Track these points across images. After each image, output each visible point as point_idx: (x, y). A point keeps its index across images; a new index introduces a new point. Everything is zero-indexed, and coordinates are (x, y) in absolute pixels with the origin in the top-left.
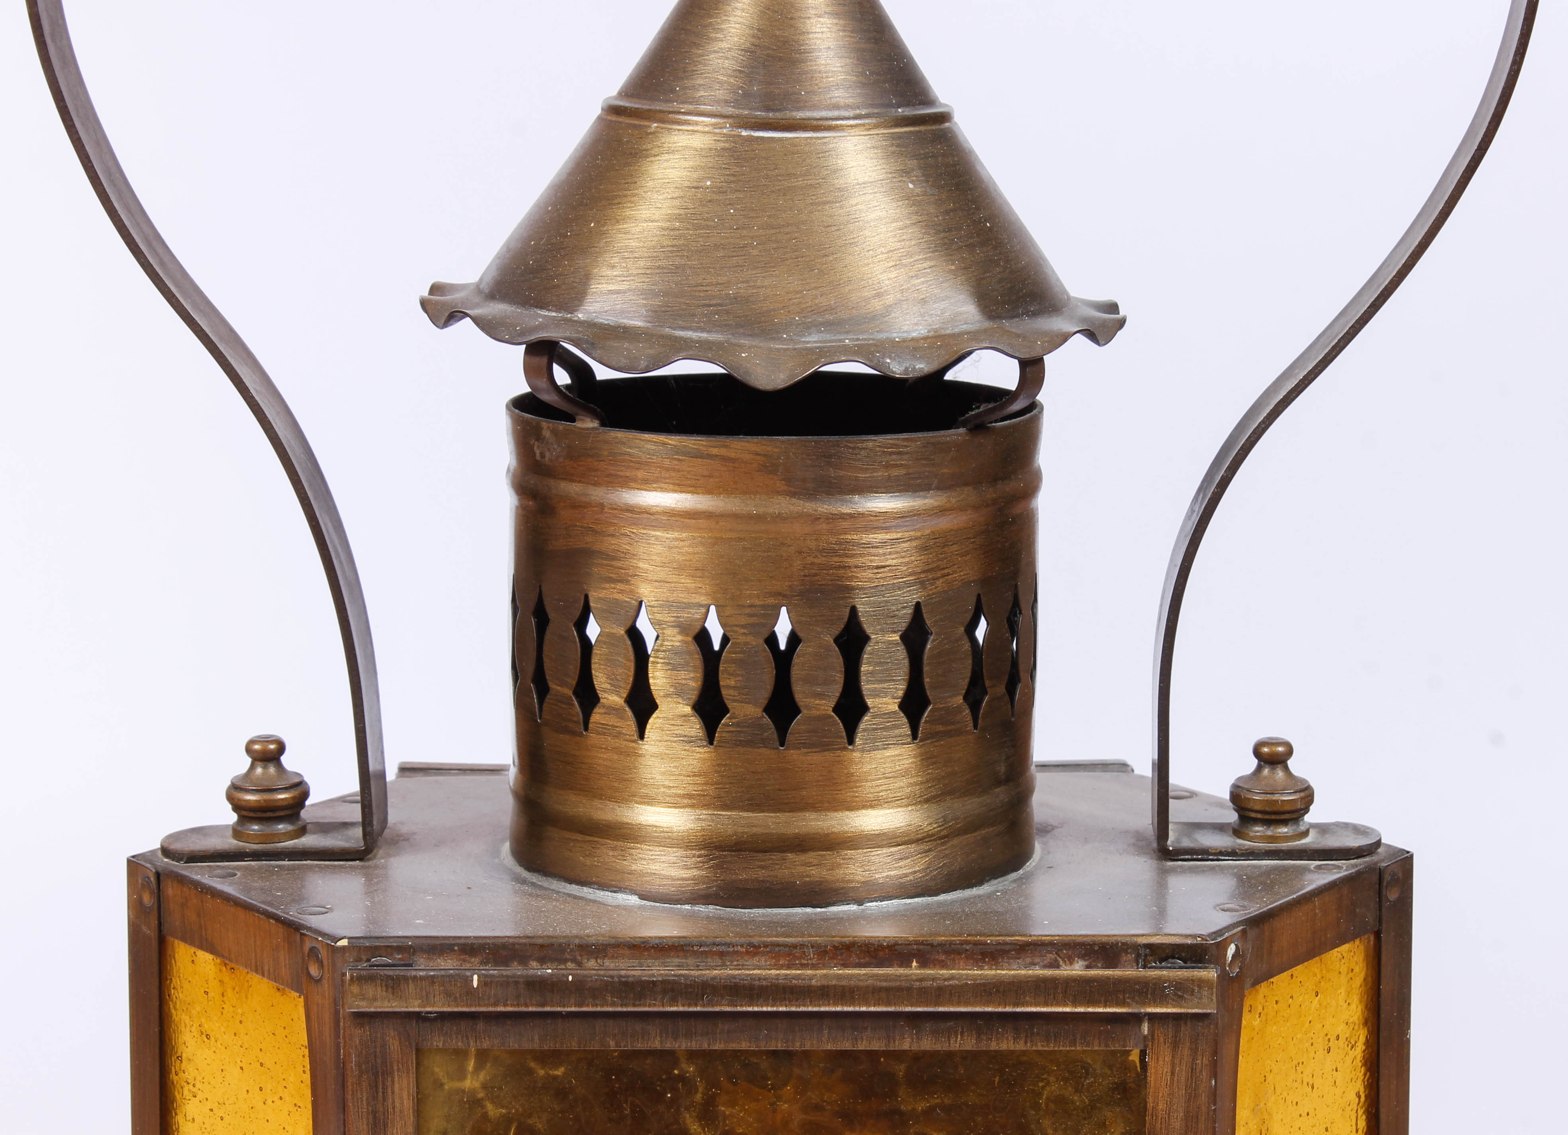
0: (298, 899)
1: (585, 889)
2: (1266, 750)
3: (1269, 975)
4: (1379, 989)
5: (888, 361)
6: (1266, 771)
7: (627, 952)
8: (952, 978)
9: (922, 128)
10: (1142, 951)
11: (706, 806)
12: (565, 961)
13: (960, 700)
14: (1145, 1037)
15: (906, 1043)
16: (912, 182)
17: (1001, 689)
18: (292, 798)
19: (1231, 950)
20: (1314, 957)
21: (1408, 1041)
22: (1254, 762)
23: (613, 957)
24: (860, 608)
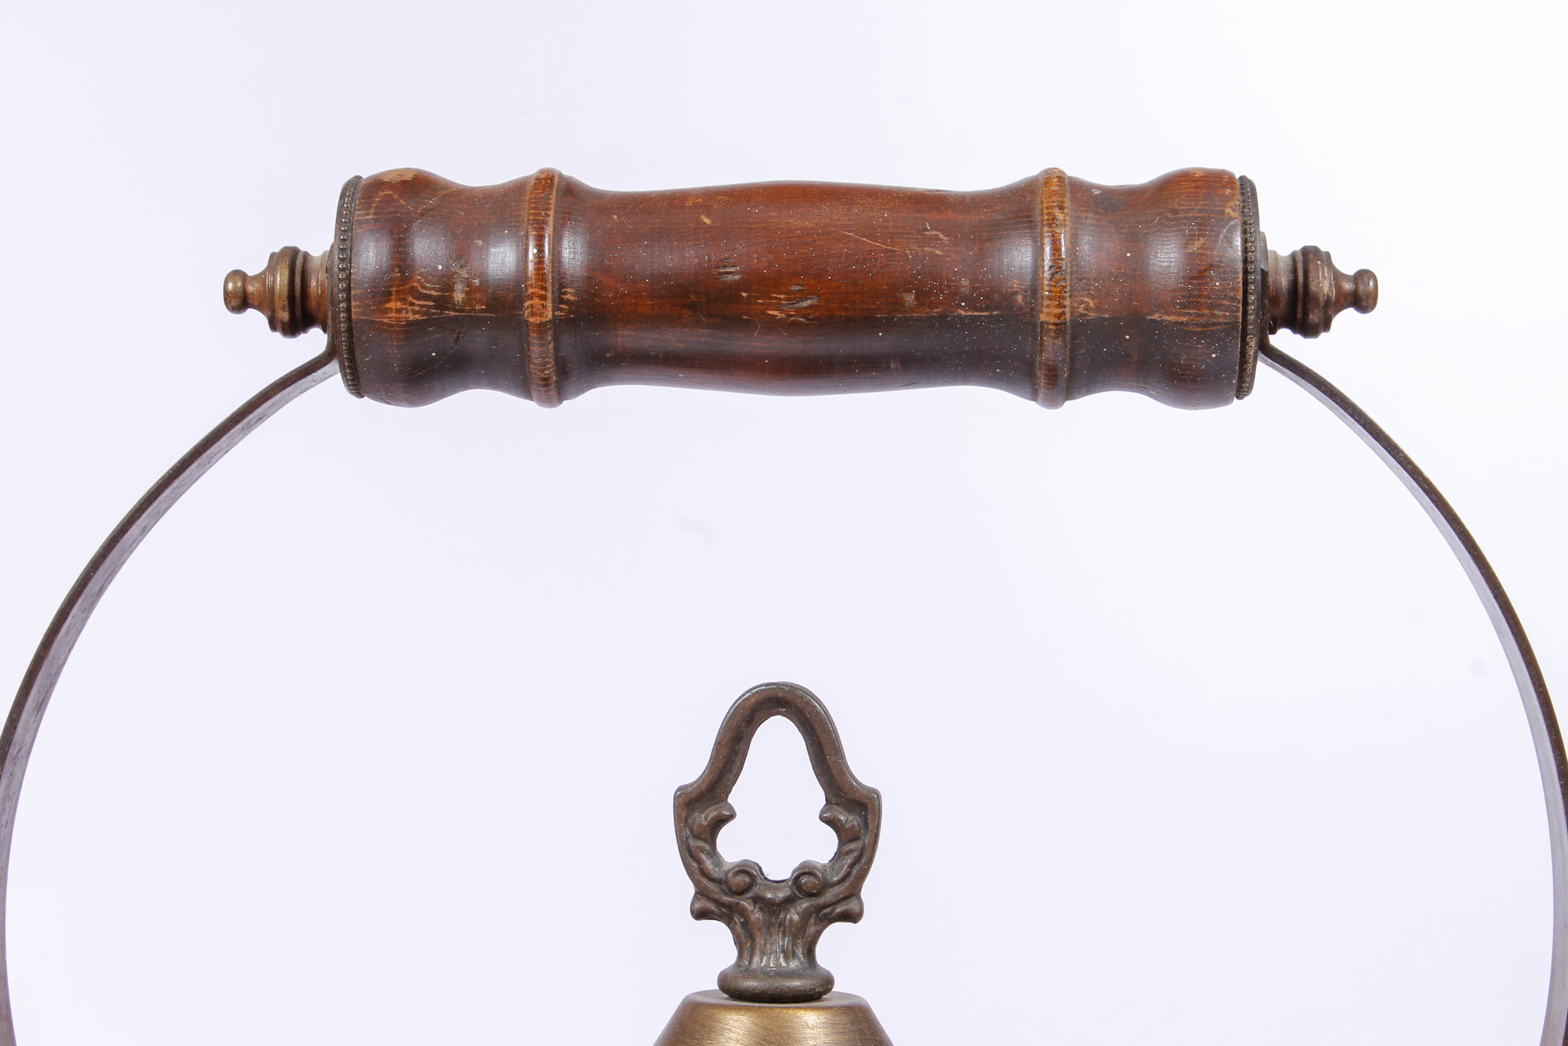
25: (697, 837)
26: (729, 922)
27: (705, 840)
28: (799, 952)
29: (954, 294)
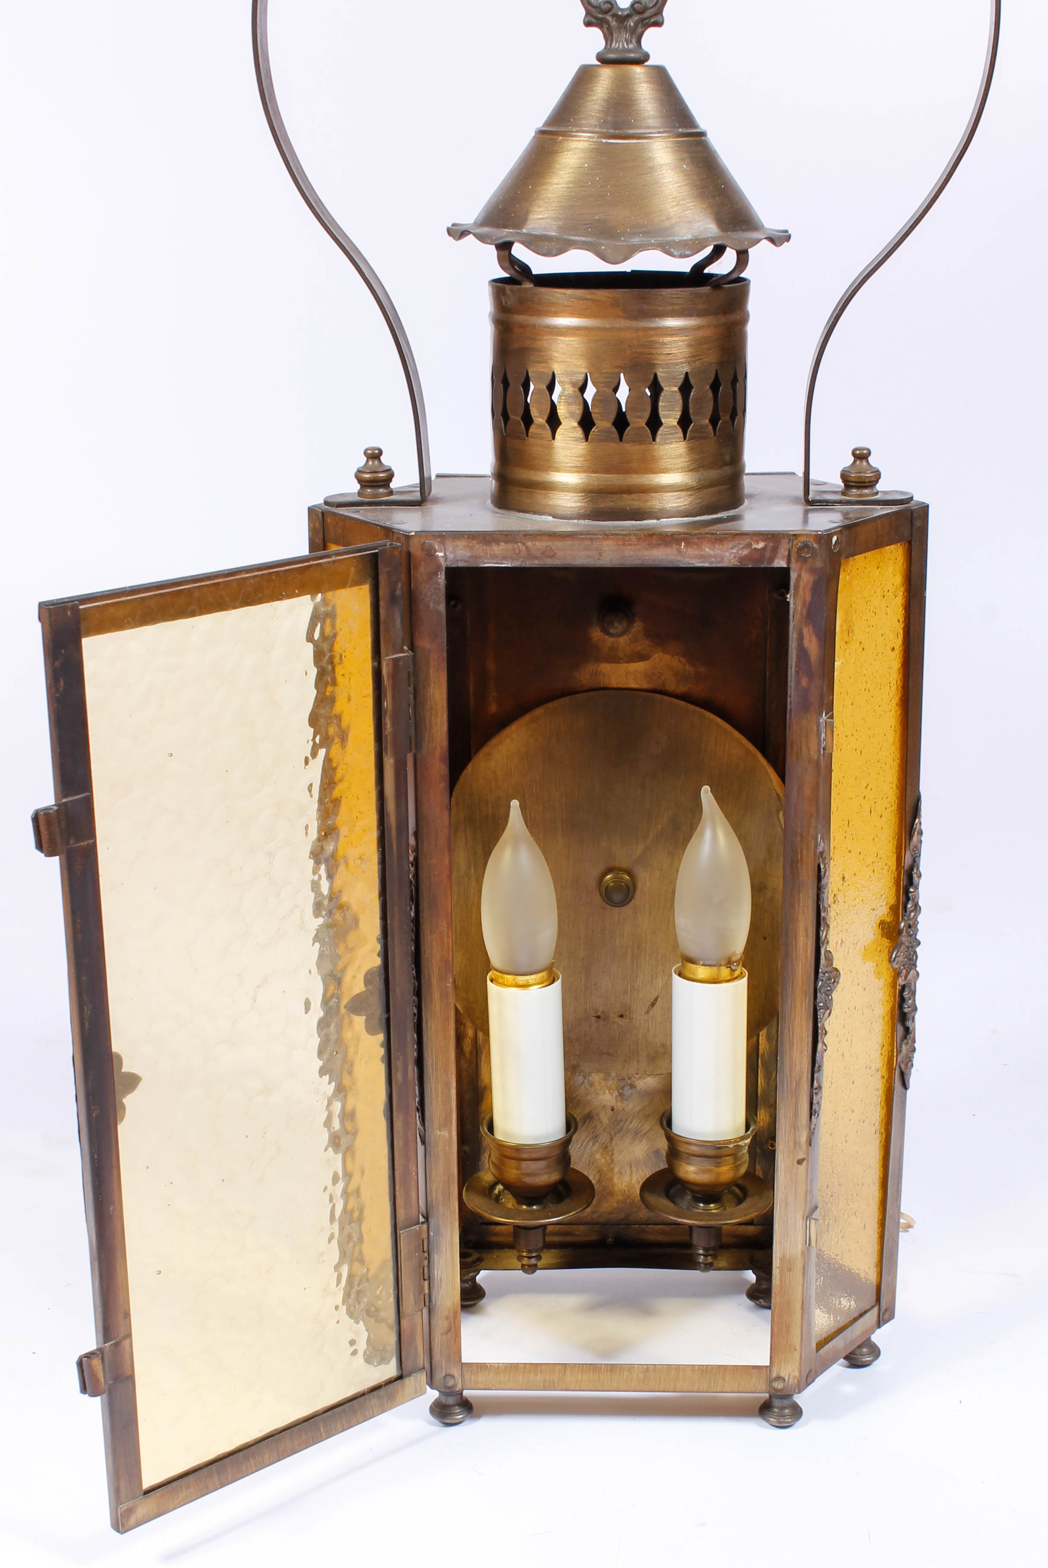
0: (392, 520)
1: (527, 514)
2: (858, 452)
3: (853, 555)
4: (910, 569)
5: (672, 250)
7: (546, 538)
9: (691, 139)
10: (791, 538)
11: (585, 472)
12: (517, 543)
13: (707, 421)
16: (685, 164)
17: (728, 418)
18: (387, 476)
19: (835, 539)
20: (877, 548)
21: (925, 597)
22: (852, 459)
23: (540, 541)
24: (659, 374)
26: (601, 28)
28: (634, 41)
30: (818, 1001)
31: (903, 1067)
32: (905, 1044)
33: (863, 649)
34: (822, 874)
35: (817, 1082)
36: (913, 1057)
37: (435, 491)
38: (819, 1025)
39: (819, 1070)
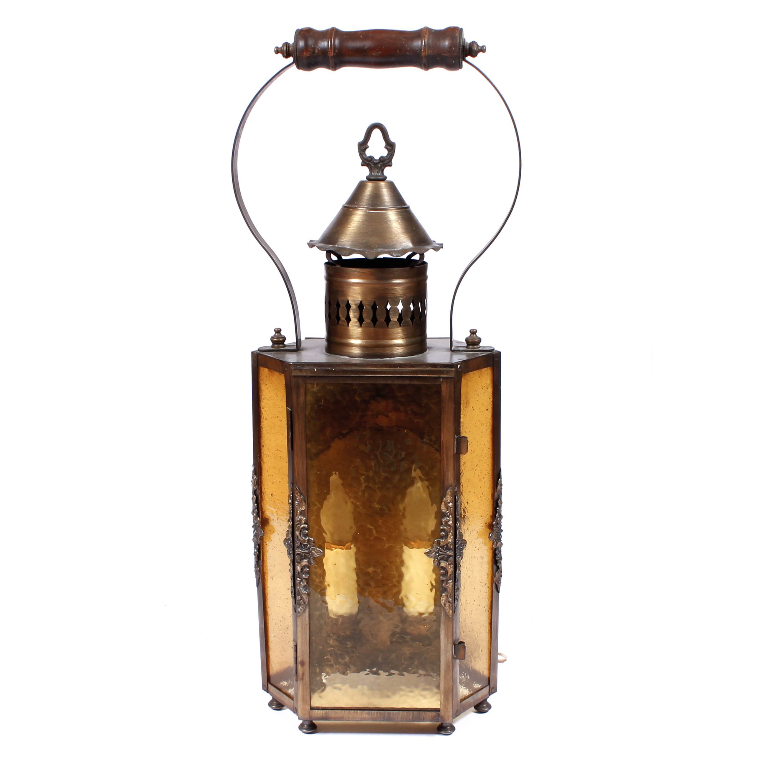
0: (284, 357)
1: (338, 356)
2: (472, 331)
3: (468, 372)
4: (494, 378)
5: (394, 254)
6: (472, 335)
7: (345, 365)
8: (405, 370)
9: (402, 210)
10: (441, 366)
11: (362, 339)
13: (409, 319)
14: (441, 381)
15: (396, 382)
16: (400, 220)
17: (418, 318)
18: (283, 339)
19: (459, 366)
20: (479, 369)
22: (470, 334)
25: (362, 151)
26: (368, 167)
27: (363, 152)
28: (380, 172)
29: (407, 51)
30: (456, 553)
31: (496, 583)
32: (497, 573)
33: (474, 410)
34: (457, 500)
35: (457, 586)
36: (501, 579)
37: (303, 345)
38: (457, 562)
39: (458, 582)
